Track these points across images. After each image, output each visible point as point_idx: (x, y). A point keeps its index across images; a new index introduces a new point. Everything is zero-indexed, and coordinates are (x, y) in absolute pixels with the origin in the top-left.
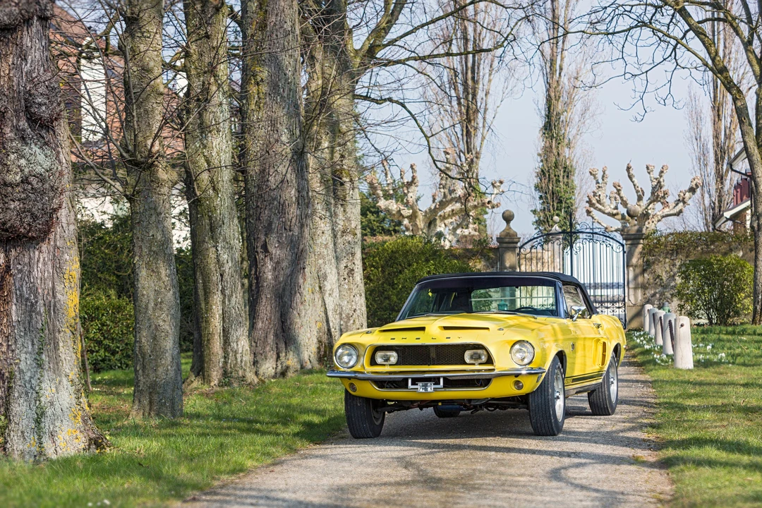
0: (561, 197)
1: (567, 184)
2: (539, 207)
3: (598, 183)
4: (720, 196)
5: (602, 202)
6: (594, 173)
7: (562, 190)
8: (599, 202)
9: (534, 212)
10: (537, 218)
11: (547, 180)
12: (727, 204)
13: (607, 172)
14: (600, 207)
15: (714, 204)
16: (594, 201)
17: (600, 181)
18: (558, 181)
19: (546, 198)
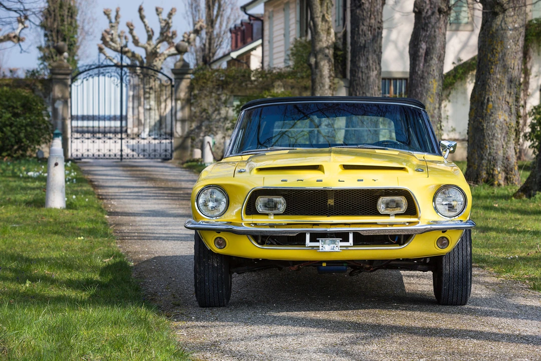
0: (65, 35)
1: (71, 24)
2: (43, 44)
3: (111, 22)
4: (210, 39)
5: (114, 40)
6: (108, 13)
7: (66, 30)
8: (112, 40)
9: (40, 48)
10: (42, 54)
11: (52, 20)
12: (217, 46)
13: (120, 13)
14: (113, 44)
15: (205, 45)
16: (108, 39)
17: (113, 20)
18: (63, 21)
19: (52, 35)
